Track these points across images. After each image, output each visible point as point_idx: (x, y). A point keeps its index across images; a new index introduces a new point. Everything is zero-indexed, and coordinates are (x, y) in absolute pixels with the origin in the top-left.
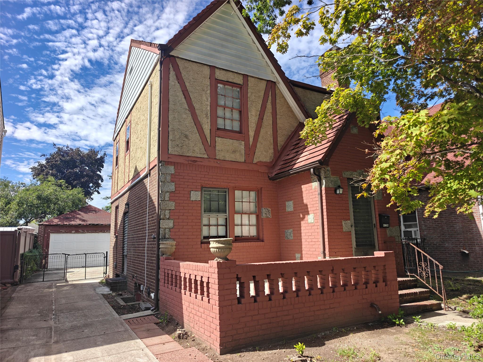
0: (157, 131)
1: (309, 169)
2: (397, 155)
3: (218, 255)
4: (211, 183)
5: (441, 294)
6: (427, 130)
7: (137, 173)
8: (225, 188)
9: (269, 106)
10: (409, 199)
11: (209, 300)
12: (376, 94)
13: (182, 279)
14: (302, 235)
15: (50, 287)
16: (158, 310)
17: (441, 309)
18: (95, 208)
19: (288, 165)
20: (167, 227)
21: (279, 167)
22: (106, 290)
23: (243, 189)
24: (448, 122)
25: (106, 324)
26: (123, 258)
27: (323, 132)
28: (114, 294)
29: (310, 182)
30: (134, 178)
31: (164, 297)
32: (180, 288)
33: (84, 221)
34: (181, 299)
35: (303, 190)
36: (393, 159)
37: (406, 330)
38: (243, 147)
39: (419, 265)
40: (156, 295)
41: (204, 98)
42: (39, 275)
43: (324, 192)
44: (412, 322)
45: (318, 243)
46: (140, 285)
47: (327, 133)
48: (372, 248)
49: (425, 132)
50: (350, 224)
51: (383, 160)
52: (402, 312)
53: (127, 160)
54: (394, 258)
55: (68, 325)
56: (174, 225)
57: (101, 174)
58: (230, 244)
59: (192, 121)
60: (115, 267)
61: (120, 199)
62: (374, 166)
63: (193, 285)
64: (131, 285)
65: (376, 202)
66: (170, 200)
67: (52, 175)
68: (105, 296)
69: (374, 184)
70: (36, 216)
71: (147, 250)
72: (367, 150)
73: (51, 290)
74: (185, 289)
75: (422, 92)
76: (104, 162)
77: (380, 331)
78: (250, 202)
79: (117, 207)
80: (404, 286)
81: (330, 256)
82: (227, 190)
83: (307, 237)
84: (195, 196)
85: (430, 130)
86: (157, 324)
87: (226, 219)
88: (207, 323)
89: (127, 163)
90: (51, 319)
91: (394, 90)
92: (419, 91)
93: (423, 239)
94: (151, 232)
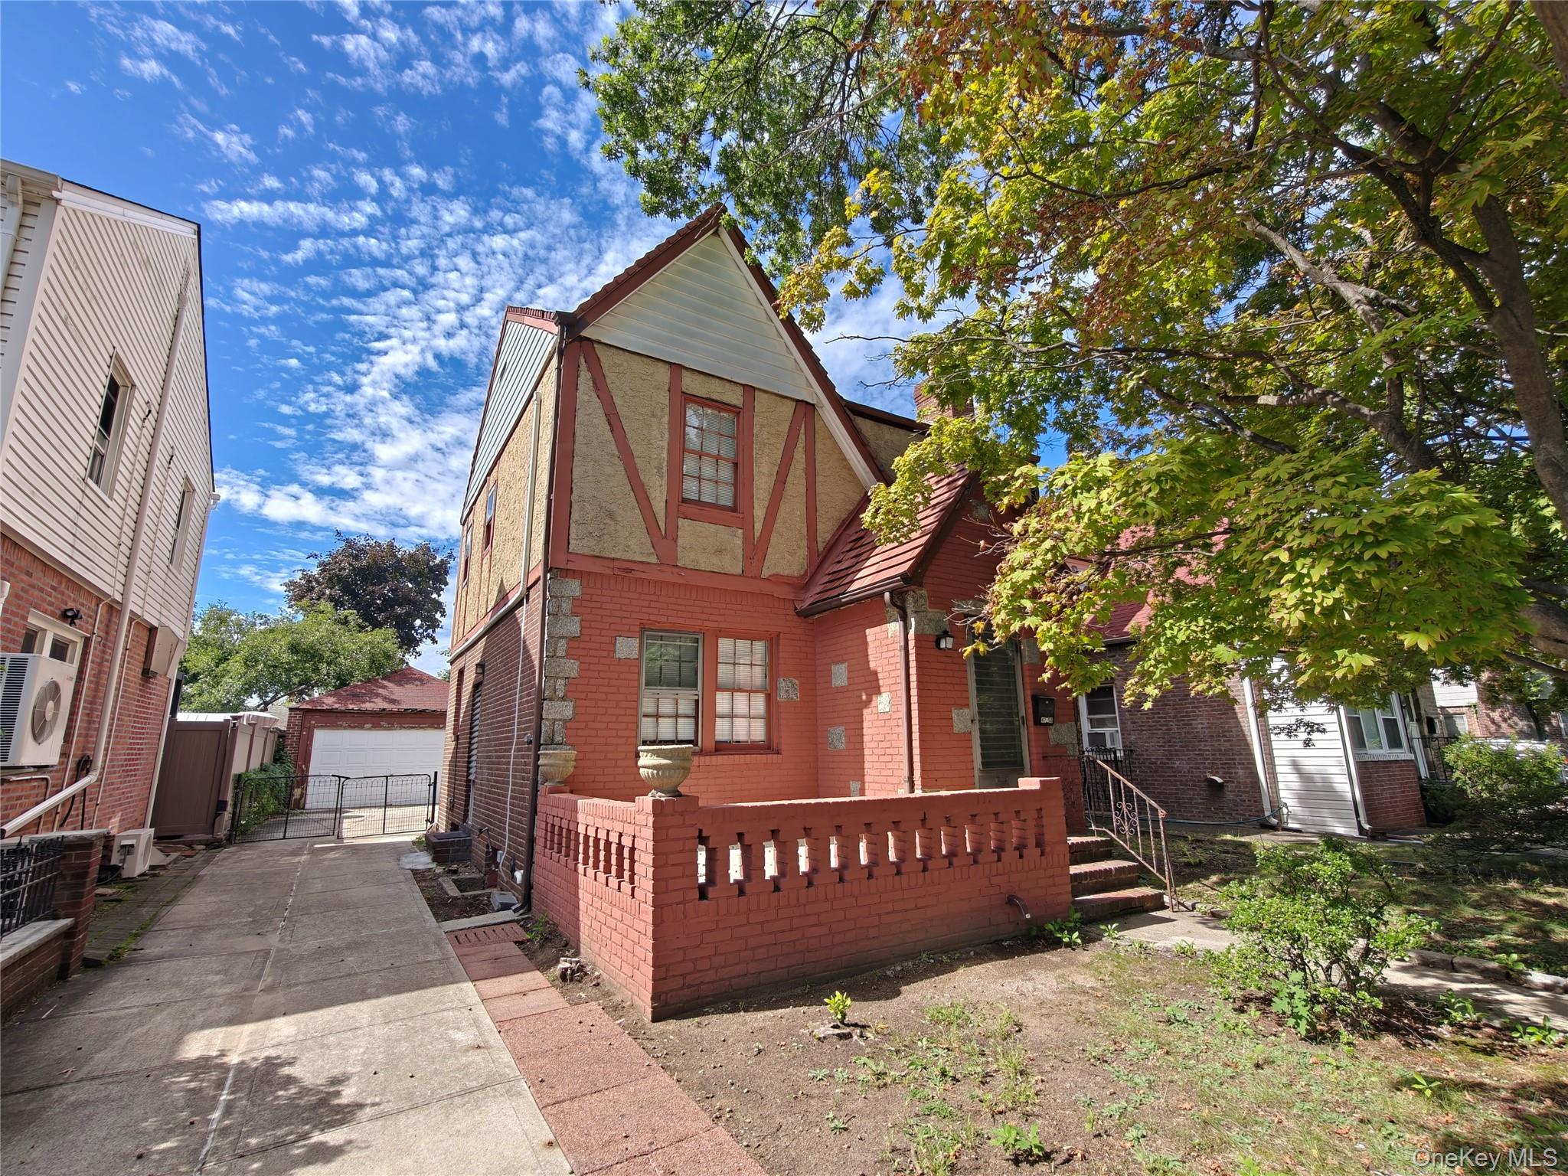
0: (545, 502)
1: (882, 594)
2: (1047, 551)
3: (657, 783)
4: (664, 619)
5: (1163, 874)
6: (1113, 499)
7: (503, 597)
8: (694, 633)
9: (799, 455)
10: (1086, 660)
11: (633, 889)
12: (1021, 430)
13: (581, 840)
14: (866, 738)
15: (296, 853)
16: (529, 910)
17: (1163, 907)
18: (422, 674)
19: (838, 583)
20: (558, 717)
21: (819, 589)
22: (423, 861)
23: (736, 635)
24: (1158, 480)
25: (401, 943)
26: (468, 786)
27: (911, 514)
28: (439, 870)
29: (883, 621)
30: (497, 606)
31: (542, 880)
32: (576, 859)
33: (393, 701)
34: (577, 886)
35: (869, 639)
36: (1038, 562)
37: (1084, 956)
38: (740, 542)
39: (1116, 809)
40: (527, 877)
41: (656, 433)
42: (277, 825)
43: (912, 644)
44: (1098, 938)
45: (899, 758)
46: (495, 851)
47: (919, 517)
48: (1018, 769)
49: (1110, 504)
50: (969, 717)
51: (1015, 564)
52: (1078, 915)
53: (486, 568)
54: (1061, 794)
55: (312, 944)
56: (575, 713)
57: (441, 599)
58: (685, 759)
59: (626, 481)
60: (451, 807)
61: (469, 654)
62: (998, 578)
63: (602, 854)
64: (479, 849)
65: (1026, 667)
66: (568, 656)
67: (331, 599)
68: (418, 875)
69: (997, 620)
70: (289, 689)
71: (515, 770)
72: (982, 543)
73: (297, 859)
74: (586, 862)
75: (1121, 434)
76: (446, 573)
77: (1026, 959)
78: (751, 665)
79: (461, 673)
80: (1082, 854)
81: (924, 787)
82: (700, 637)
83: (875, 745)
84: (627, 648)
85: (1118, 499)
86: (519, 943)
87: (697, 701)
88: (627, 944)
89: (485, 574)
90: (276, 930)
91: (1057, 424)
92: (1113, 432)
93: (1129, 751)
94: (525, 729)
